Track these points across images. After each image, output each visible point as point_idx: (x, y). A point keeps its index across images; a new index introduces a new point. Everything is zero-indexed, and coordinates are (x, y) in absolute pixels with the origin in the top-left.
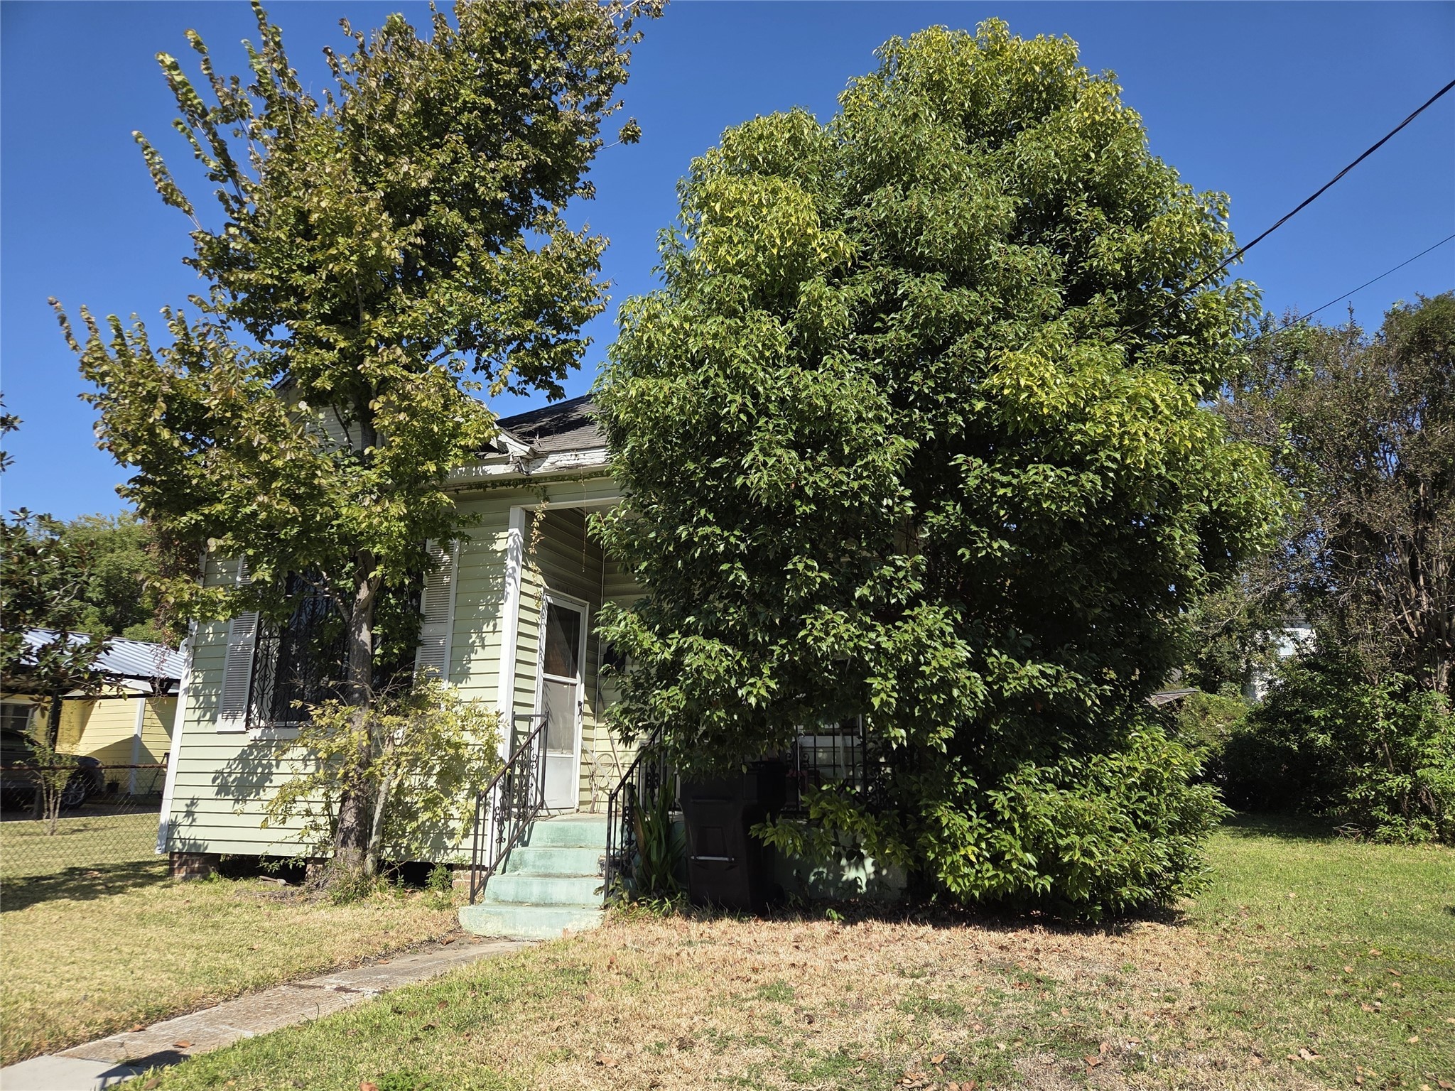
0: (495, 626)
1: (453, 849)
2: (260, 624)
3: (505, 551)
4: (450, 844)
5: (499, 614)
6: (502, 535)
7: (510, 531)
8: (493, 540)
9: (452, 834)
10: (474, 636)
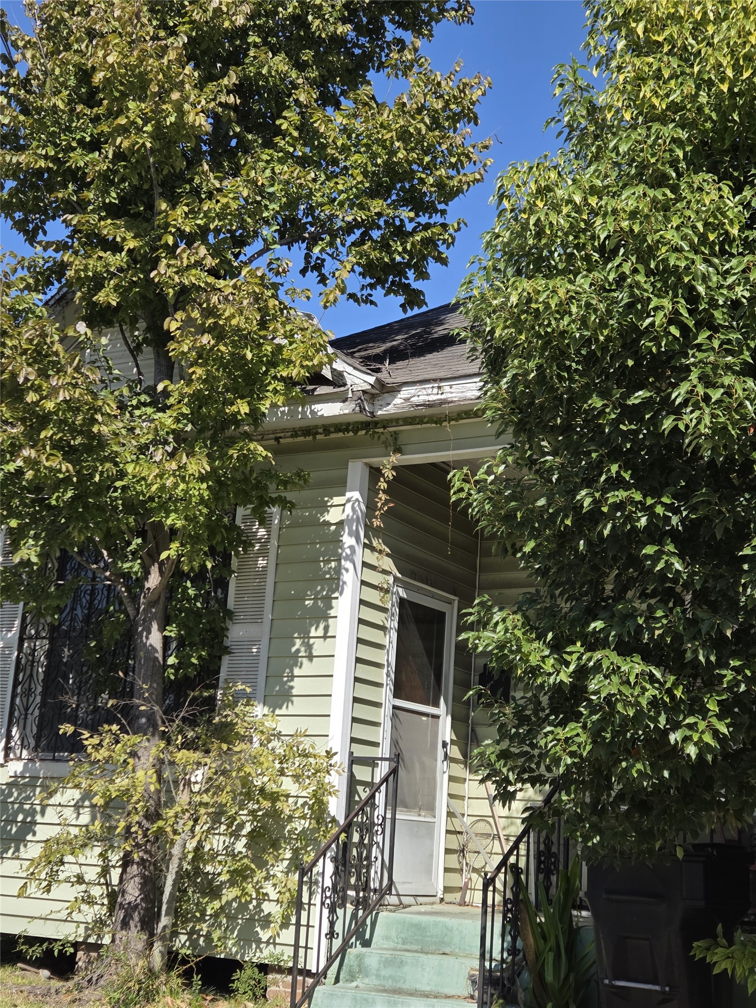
0: (326, 629)
1: (268, 943)
2: (24, 619)
3: (340, 524)
4: (264, 935)
5: (332, 613)
6: (337, 500)
7: (349, 495)
8: (325, 508)
9: (266, 922)
10: (298, 642)
